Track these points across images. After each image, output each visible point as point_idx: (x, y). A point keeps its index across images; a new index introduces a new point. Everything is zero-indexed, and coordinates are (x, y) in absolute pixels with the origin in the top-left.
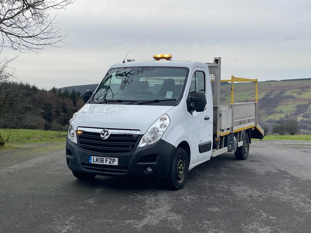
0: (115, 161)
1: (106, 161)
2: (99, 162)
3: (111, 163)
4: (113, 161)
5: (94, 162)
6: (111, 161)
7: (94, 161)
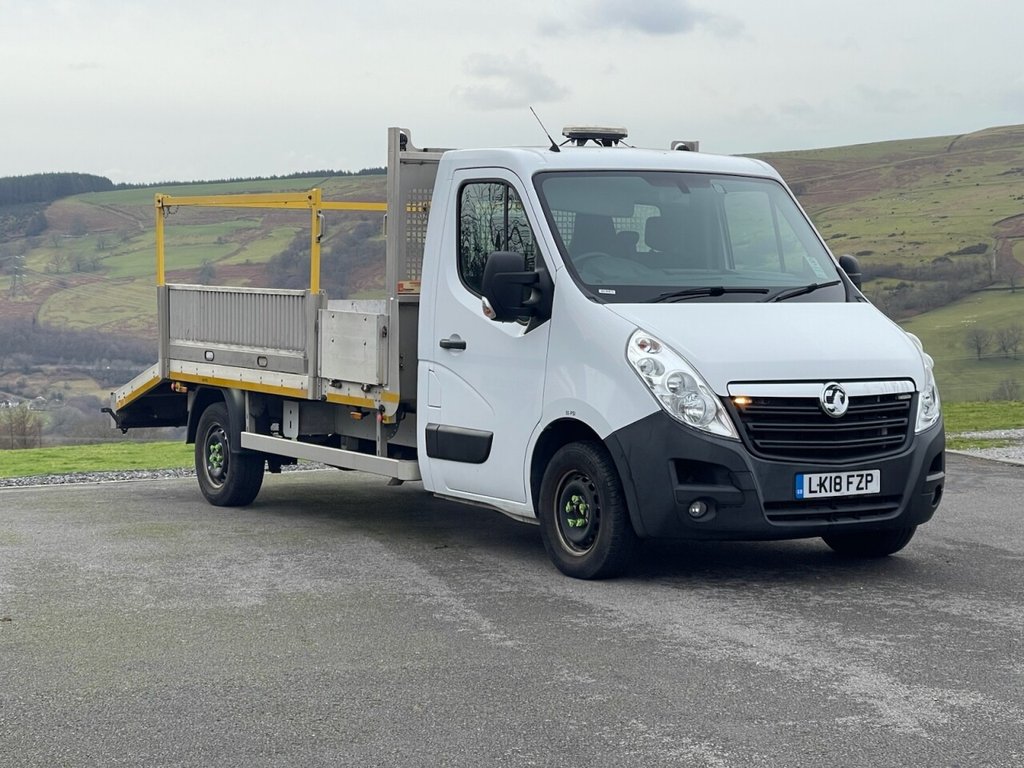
0: (870, 481)
1: (849, 483)
2: (828, 488)
3: (862, 489)
4: (867, 482)
5: (811, 492)
6: (860, 482)
7: (812, 489)
